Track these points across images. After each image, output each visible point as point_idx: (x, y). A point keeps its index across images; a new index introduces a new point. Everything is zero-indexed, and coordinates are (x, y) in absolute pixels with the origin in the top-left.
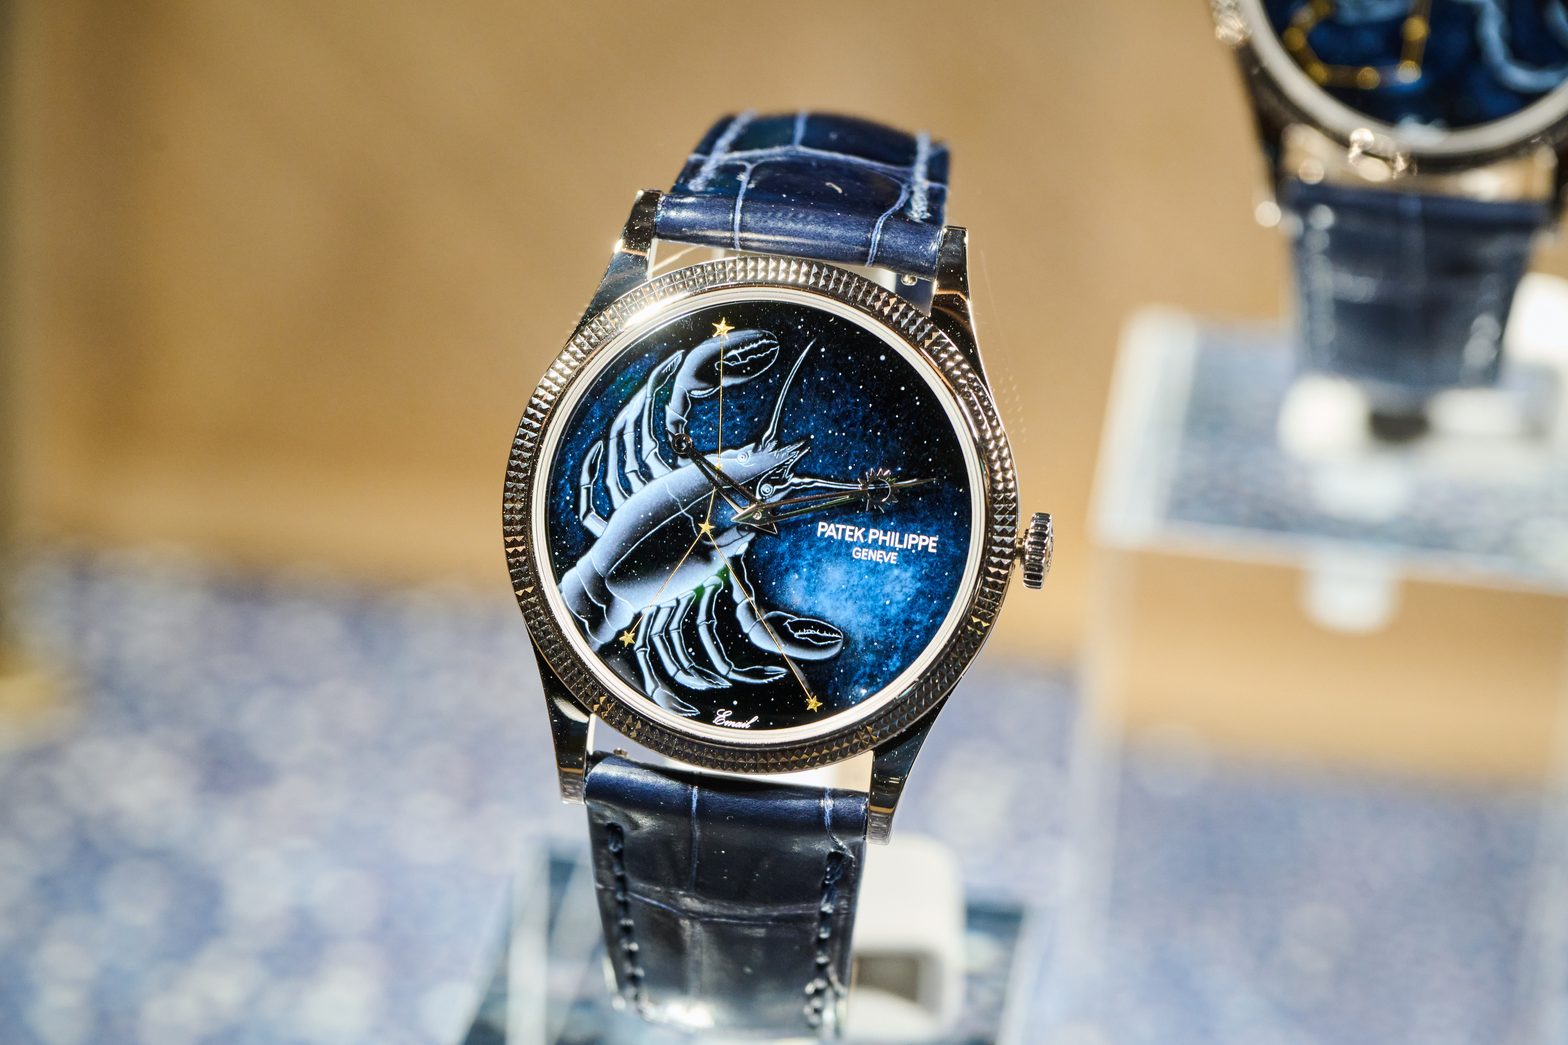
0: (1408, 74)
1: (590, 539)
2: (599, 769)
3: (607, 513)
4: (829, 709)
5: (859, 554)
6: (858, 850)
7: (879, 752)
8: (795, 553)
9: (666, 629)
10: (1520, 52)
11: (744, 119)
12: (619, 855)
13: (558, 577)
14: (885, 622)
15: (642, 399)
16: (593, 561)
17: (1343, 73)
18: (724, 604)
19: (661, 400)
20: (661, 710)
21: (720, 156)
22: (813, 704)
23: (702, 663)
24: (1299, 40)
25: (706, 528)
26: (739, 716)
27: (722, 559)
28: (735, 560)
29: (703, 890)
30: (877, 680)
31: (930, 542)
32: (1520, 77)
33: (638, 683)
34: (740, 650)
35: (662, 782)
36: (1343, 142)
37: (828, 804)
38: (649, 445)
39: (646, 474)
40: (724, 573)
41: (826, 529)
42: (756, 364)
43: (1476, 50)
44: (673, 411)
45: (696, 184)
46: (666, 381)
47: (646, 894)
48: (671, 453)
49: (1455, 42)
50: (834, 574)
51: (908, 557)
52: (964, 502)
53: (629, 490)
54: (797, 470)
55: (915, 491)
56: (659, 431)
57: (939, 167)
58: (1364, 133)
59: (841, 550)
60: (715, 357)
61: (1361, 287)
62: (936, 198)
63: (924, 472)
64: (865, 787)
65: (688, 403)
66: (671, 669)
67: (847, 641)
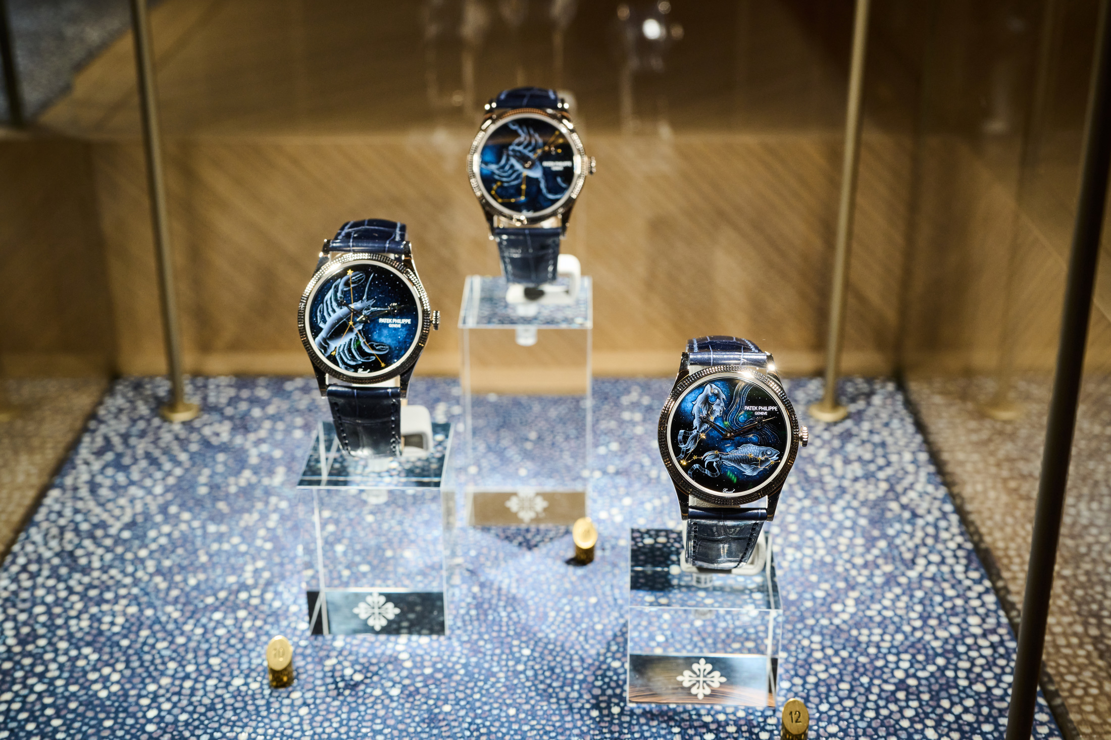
0: (523, 198)
1: (321, 329)
2: (330, 388)
3: (325, 322)
4: (387, 366)
5: (390, 326)
6: (399, 402)
7: (401, 376)
8: (374, 327)
9: (343, 350)
10: (550, 191)
11: (352, 222)
12: (338, 411)
13: (314, 339)
14: (399, 342)
15: (331, 292)
16: (323, 334)
17: (506, 200)
18: (357, 340)
19: (336, 292)
20: (341, 370)
21: (346, 230)
22: (383, 365)
23: (353, 358)
24: (493, 192)
25: (351, 323)
26: (365, 370)
27: (356, 331)
28: (359, 331)
29: (361, 417)
30: (398, 358)
31: (409, 321)
32: (551, 196)
33: (338, 365)
34: (363, 353)
35: (346, 389)
36: (511, 218)
37: (390, 391)
38: (334, 304)
39: (334, 311)
40: (357, 334)
41: (381, 320)
42: (360, 280)
43: (540, 190)
44: (339, 294)
45: (340, 237)
46: (337, 287)
47: (347, 421)
48: (340, 305)
49: (534, 189)
50: (385, 332)
51: (403, 325)
52: (416, 310)
53: (330, 315)
54: (373, 306)
55: (403, 308)
56: (336, 300)
57: (403, 228)
58: (516, 215)
59: (386, 325)
60: (349, 279)
61: (516, 254)
62: (402, 237)
63: (405, 303)
64: (399, 385)
65: (343, 292)
66: (346, 360)
67: (390, 348)
